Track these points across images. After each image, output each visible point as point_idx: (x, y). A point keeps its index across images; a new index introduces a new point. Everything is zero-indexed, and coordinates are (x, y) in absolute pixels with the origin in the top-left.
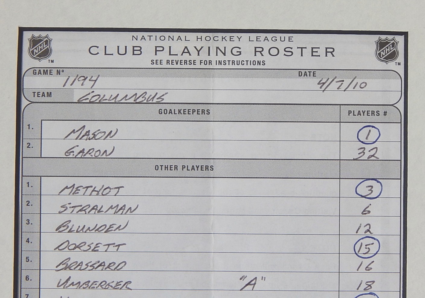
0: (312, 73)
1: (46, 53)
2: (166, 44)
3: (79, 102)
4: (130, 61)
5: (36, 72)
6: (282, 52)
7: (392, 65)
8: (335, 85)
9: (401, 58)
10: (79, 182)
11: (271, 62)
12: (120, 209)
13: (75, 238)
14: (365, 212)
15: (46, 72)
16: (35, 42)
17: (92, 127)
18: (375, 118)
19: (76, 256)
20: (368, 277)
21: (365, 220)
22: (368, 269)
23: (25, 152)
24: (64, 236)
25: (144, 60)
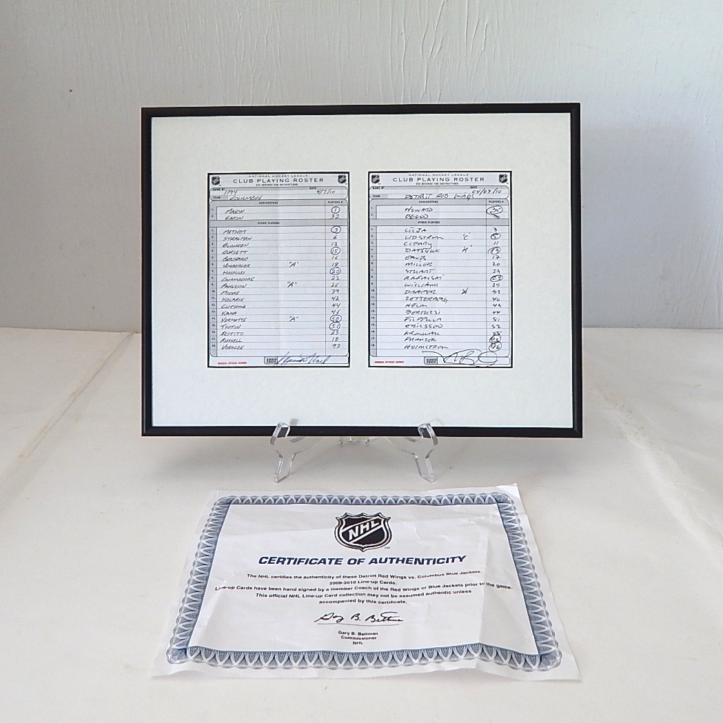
0: (315, 188)
1: (218, 183)
2: (261, 178)
3: (230, 200)
4: (248, 185)
5: (214, 189)
6: (304, 180)
7: (344, 184)
8: (323, 192)
9: (347, 182)
10: (230, 229)
11: (300, 184)
12: (245, 239)
13: (229, 250)
14: (335, 238)
15: (218, 189)
16: (213, 179)
17: (235, 209)
18: (338, 204)
19: (230, 256)
20: (336, 261)
21: (335, 241)
22: (336, 258)
23: (211, 218)
24: (226, 249)
25: (254, 184)
